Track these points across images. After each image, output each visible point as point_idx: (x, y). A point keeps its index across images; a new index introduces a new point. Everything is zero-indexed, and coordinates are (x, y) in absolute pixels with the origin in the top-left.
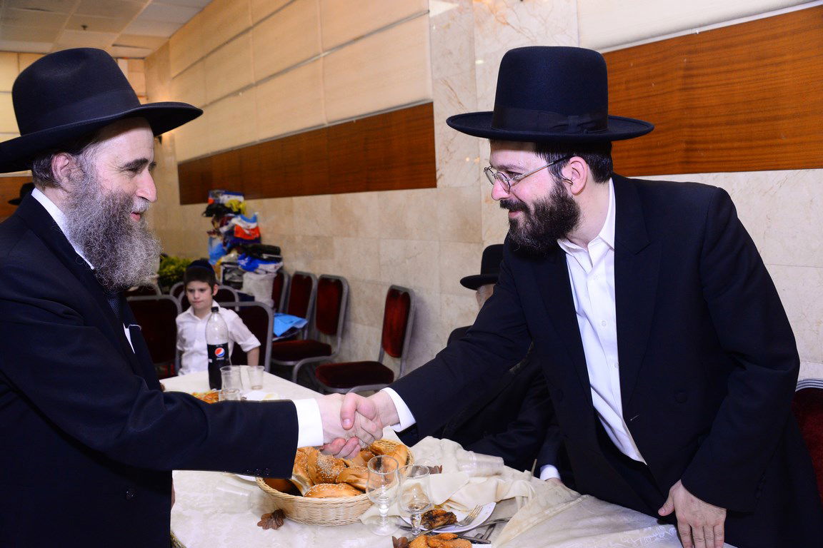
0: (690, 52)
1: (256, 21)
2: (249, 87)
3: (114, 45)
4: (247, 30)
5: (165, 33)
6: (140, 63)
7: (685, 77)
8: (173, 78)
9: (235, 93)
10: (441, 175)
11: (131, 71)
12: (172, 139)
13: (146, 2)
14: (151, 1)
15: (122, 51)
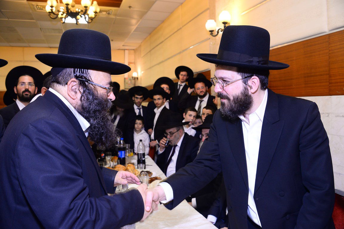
1: (165, 39)
2: (162, 62)
3: (123, 46)
4: (162, 42)
5: (139, 42)
6: (133, 51)
8: (142, 57)
11: (129, 54)
12: (141, 78)
13: (130, 32)
14: (132, 32)
15: (126, 48)
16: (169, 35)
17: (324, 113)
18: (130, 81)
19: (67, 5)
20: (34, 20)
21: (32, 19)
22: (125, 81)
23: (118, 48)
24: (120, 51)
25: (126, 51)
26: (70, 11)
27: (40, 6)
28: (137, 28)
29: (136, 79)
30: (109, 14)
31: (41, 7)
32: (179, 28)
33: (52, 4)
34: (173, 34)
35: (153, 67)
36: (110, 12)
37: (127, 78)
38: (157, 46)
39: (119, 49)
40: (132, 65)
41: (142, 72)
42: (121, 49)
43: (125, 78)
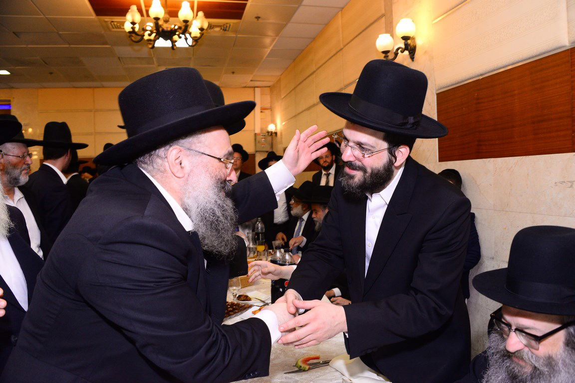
1: (317, 68)
3: (251, 81)
4: (314, 72)
5: (280, 74)
6: (267, 90)
7: (476, 104)
8: (283, 98)
9: (308, 109)
11: (262, 94)
12: (281, 133)
13: (262, 58)
14: (264, 58)
15: (257, 84)
17: (564, 182)
18: (264, 138)
19: (157, 19)
20: (109, 45)
21: (106, 43)
22: (255, 139)
23: (245, 85)
24: (246, 89)
25: (256, 89)
26: (161, 29)
27: (116, 22)
28: (272, 50)
29: (274, 135)
30: (225, 30)
31: (118, 25)
32: (339, 49)
33: (133, 20)
34: (332, 56)
35: (299, 114)
36: (227, 26)
37: (259, 134)
38: (305, 80)
39: (245, 87)
40: (267, 112)
41: (284, 123)
42: (248, 86)
43: (255, 134)
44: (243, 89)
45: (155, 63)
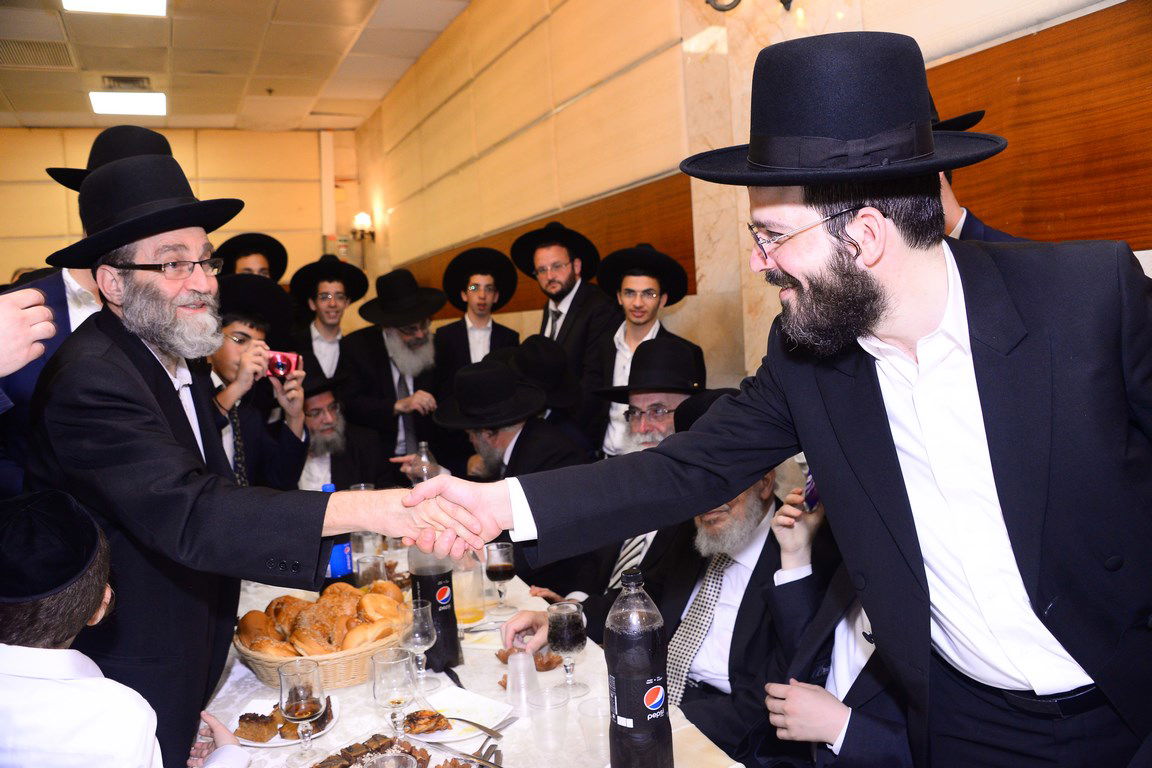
0: (1025, 65)
1: (478, 69)
2: (471, 161)
3: (312, 113)
4: (468, 84)
5: (375, 94)
6: (349, 137)
7: (1018, 105)
8: (388, 154)
9: (454, 172)
10: (702, 276)
11: (337, 146)
12: (386, 236)
13: (341, 54)
14: (347, 51)
15: (325, 121)
16: (493, 55)
18: (346, 246)
23: (296, 126)
24: (299, 133)
25: (323, 134)
28: (365, 33)
29: (368, 237)
32: (538, 17)
34: (516, 43)
35: (430, 185)
37: (332, 238)
38: (446, 102)
39: (297, 130)
40: (350, 187)
41: (390, 211)
42: (305, 126)
43: (324, 238)
44: (294, 134)
45: (73, 59)
